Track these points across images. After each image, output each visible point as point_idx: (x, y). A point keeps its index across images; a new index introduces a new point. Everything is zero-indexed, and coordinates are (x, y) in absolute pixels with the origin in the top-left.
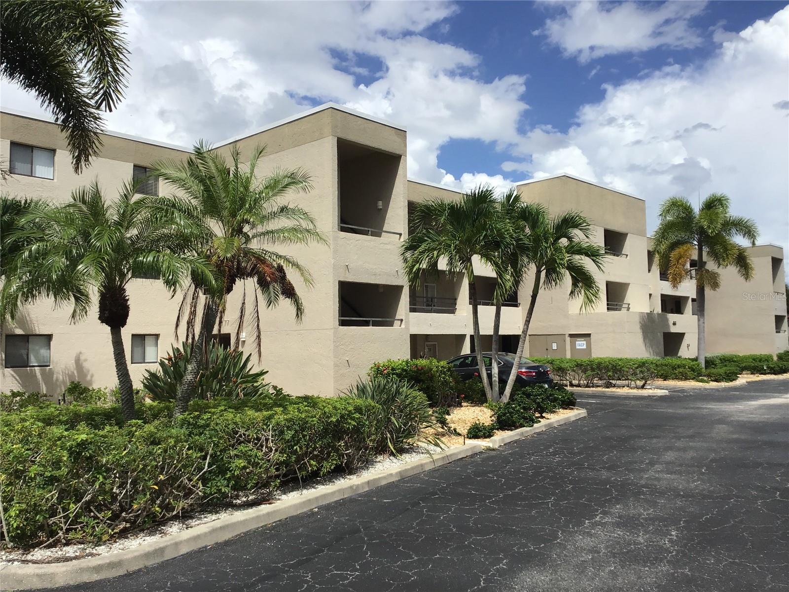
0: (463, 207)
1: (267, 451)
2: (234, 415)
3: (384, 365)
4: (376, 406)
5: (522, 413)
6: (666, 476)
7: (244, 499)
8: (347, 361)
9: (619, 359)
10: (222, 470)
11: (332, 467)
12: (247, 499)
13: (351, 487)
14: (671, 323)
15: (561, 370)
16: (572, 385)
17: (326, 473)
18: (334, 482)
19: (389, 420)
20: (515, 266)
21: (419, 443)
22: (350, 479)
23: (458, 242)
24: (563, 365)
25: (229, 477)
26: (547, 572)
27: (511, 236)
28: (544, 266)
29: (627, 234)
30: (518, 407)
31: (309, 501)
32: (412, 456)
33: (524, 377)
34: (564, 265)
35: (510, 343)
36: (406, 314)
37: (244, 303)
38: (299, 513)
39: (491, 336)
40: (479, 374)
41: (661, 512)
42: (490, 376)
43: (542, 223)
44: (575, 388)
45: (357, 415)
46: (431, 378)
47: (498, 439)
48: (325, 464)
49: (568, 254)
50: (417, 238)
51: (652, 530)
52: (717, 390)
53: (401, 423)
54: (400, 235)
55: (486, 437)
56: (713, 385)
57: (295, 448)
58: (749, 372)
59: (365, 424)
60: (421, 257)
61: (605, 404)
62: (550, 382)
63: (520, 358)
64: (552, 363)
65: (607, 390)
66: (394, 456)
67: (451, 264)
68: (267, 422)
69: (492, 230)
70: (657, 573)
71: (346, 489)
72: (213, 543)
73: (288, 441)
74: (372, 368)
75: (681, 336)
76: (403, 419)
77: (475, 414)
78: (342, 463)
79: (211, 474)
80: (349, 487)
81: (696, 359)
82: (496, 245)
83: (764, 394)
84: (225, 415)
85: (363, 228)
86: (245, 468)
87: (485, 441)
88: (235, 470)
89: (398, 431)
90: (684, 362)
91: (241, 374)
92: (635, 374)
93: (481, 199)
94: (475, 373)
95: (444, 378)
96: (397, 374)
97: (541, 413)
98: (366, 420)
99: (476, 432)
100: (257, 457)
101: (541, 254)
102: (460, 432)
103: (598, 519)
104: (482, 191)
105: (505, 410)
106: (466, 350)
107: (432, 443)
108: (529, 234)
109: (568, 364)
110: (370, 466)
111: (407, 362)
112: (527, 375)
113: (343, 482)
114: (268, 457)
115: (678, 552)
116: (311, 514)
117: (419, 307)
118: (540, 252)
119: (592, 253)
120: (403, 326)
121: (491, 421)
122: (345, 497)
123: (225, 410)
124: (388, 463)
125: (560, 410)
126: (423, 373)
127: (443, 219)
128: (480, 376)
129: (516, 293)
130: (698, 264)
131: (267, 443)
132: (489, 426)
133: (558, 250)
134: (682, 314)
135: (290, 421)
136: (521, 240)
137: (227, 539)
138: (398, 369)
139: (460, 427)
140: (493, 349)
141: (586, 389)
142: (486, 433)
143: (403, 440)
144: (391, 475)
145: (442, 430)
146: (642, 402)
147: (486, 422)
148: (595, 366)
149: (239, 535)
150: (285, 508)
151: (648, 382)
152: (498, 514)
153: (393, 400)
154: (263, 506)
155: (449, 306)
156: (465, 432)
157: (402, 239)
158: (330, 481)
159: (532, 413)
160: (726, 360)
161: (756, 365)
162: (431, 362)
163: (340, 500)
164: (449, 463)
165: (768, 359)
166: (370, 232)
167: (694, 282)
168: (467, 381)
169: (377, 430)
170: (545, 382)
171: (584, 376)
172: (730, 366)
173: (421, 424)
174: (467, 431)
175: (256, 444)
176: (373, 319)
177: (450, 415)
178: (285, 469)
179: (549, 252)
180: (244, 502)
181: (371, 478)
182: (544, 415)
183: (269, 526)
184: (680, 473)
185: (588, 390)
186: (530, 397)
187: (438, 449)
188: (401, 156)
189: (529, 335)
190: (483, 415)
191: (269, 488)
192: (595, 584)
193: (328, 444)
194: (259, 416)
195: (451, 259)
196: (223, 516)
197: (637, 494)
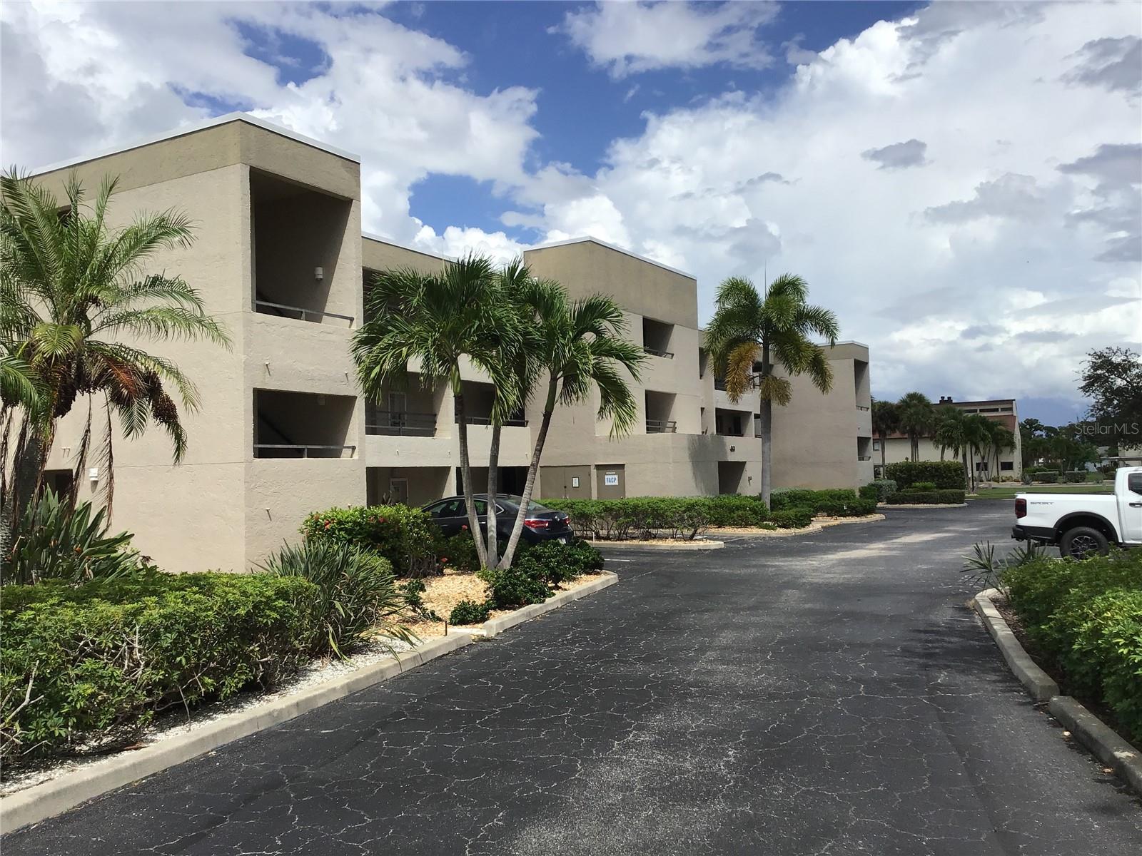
0: (446, 283)
1: (131, 665)
2: (74, 611)
3: (325, 518)
4: (310, 586)
5: (529, 584)
6: (720, 667)
7: (93, 743)
8: (268, 510)
9: (660, 501)
10: (55, 702)
11: (240, 685)
12: (99, 743)
13: (270, 714)
14: (728, 448)
15: (584, 518)
16: (599, 537)
17: (229, 694)
18: (242, 707)
19: (332, 606)
20: (520, 371)
21: (379, 638)
22: (268, 701)
23: (437, 335)
24: (587, 510)
25: (66, 713)
26: (561, 825)
27: (515, 329)
28: (562, 372)
29: (673, 325)
30: (524, 576)
31: (202, 741)
32: (368, 657)
33: (533, 530)
34: (589, 372)
35: (512, 480)
36: (361, 438)
37: (88, 431)
38: (185, 760)
39: (486, 468)
40: (469, 526)
41: (715, 722)
42: (484, 529)
43: (558, 310)
44: (603, 542)
45: (280, 603)
46: (399, 534)
47: (495, 624)
48: (228, 680)
49: (594, 355)
50: (377, 328)
51: (702, 749)
52: (785, 539)
53: (350, 609)
54: (352, 320)
55: (477, 622)
56: (781, 532)
57: (178, 659)
58: (825, 514)
59: (292, 615)
60: (384, 356)
61: (643, 564)
62: (569, 535)
63: (528, 503)
64: (571, 508)
65: (645, 543)
66: (339, 659)
67: (428, 366)
68: (132, 621)
69: (488, 320)
70: (709, 814)
71: (262, 717)
72: (40, 820)
73: (166, 650)
74: (307, 521)
75: (740, 466)
76: (354, 603)
77: (463, 586)
78: (255, 677)
79: (36, 708)
80: (266, 715)
81: (759, 498)
82: (495, 341)
83: (842, 544)
84: (59, 612)
85: (292, 309)
86: (94, 695)
87: (477, 628)
88: (77, 701)
89: (346, 621)
90: (743, 502)
91: (89, 540)
92: (682, 520)
93: (472, 272)
94: (464, 526)
95: (417, 533)
96: (346, 530)
97: (556, 582)
98: (294, 610)
99: (464, 615)
100: (115, 677)
101: (557, 354)
102: (440, 616)
103: (631, 737)
104: (474, 260)
105: (505, 581)
106: (450, 491)
107: (397, 636)
108: (539, 325)
109: (593, 508)
110: (301, 678)
111: (362, 511)
112: (537, 527)
113: (258, 706)
114: (133, 676)
115: (736, 780)
116: (205, 761)
117: (381, 427)
118: (555, 351)
119: (627, 356)
120: (356, 457)
121: (486, 597)
122: (260, 729)
123: (59, 604)
124: (330, 670)
125: (582, 576)
126: (386, 527)
127: (416, 300)
128: (470, 530)
129: (522, 411)
130: (763, 368)
131: (131, 653)
132: (482, 605)
133: (581, 350)
134: (742, 436)
135: (170, 618)
136: (530, 333)
137: (65, 811)
138: (348, 523)
139: (439, 608)
140: (489, 491)
141: (618, 542)
142: (478, 616)
143: (353, 635)
144: (334, 689)
145: (414, 614)
146: (690, 560)
147: (478, 598)
148: (629, 511)
149: (85, 803)
150: (162, 754)
151: (698, 531)
152: (491, 740)
153: (338, 574)
154: (125, 754)
155: (426, 427)
156: (447, 615)
157: (354, 327)
158: (237, 705)
159: (544, 582)
160: (796, 498)
161: (834, 504)
162: (398, 510)
163: (253, 735)
164: (424, 664)
165: (848, 495)
166: (303, 315)
167: (758, 391)
168: (452, 538)
169: (312, 622)
170: (561, 536)
171: (614, 525)
172: (802, 507)
173: (381, 610)
174: (450, 613)
175: (113, 655)
176: (309, 447)
177: (425, 591)
178: (161, 693)
179: (567, 351)
180: (94, 747)
181: (303, 698)
182: (560, 584)
183: (136, 784)
184: (740, 663)
185: (620, 545)
186: (540, 560)
187: (407, 645)
188: (352, 200)
189: (540, 467)
190: (473, 588)
191: (135, 723)
192: (627, 839)
193: (233, 650)
194: (116, 611)
195: (427, 359)
196: (57, 775)
197: (683, 697)
